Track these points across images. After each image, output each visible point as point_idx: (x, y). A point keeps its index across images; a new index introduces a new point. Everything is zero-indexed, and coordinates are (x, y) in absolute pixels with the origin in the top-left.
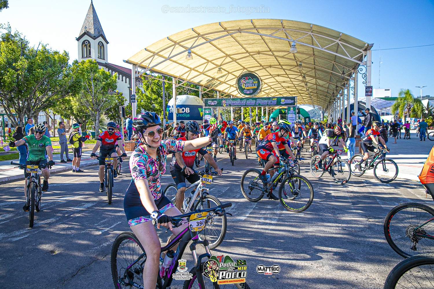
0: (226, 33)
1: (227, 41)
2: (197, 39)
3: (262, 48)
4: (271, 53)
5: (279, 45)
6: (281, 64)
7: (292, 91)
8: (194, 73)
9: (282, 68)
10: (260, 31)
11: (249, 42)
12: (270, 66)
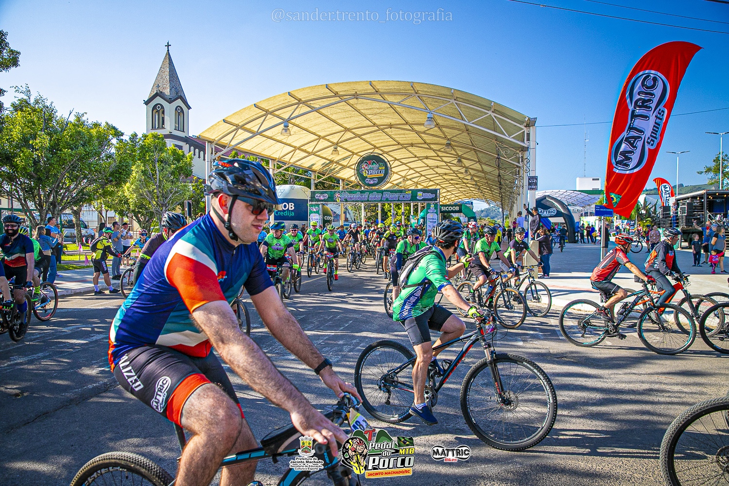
0: (338, 99)
1: (343, 111)
2: (297, 108)
3: (395, 119)
4: (408, 127)
5: (417, 115)
6: (427, 141)
7: (452, 180)
8: (300, 154)
9: (430, 148)
10: (386, 96)
11: (375, 112)
12: (412, 145)
